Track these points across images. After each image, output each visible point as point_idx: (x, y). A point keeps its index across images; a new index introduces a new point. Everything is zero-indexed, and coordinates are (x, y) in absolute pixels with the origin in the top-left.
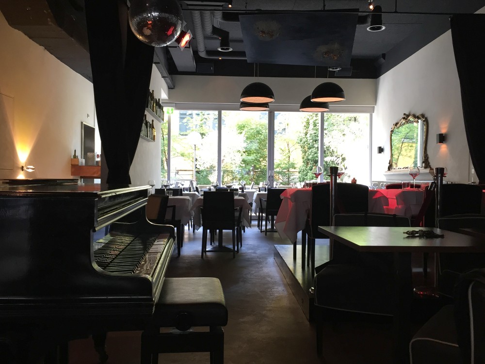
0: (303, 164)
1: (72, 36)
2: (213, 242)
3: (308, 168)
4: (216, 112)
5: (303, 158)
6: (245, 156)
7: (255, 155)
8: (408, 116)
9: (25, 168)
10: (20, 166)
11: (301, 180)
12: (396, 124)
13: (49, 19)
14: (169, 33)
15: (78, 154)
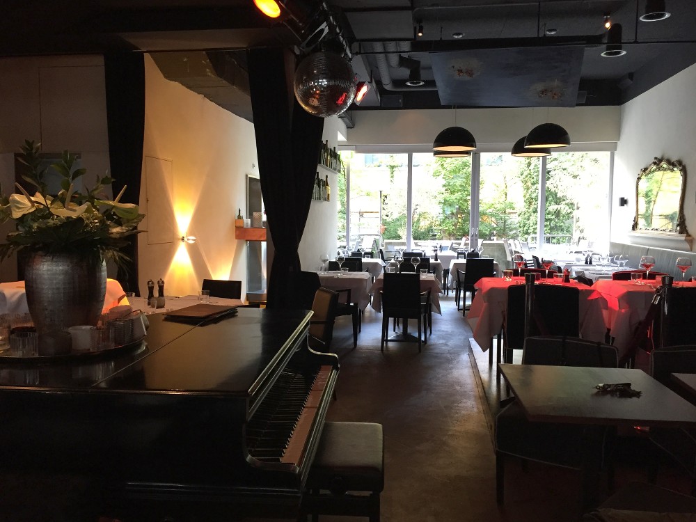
0: (525, 204)
1: (233, 84)
2: (398, 325)
3: (531, 210)
4: (405, 156)
5: (525, 196)
6: (447, 195)
7: (459, 193)
8: (660, 161)
9: (185, 239)
10: (181, 237)
11: (522, 225)
12: (645, 170)
13: (207, 70)
14: (340, 102)
15: (244, 214)
